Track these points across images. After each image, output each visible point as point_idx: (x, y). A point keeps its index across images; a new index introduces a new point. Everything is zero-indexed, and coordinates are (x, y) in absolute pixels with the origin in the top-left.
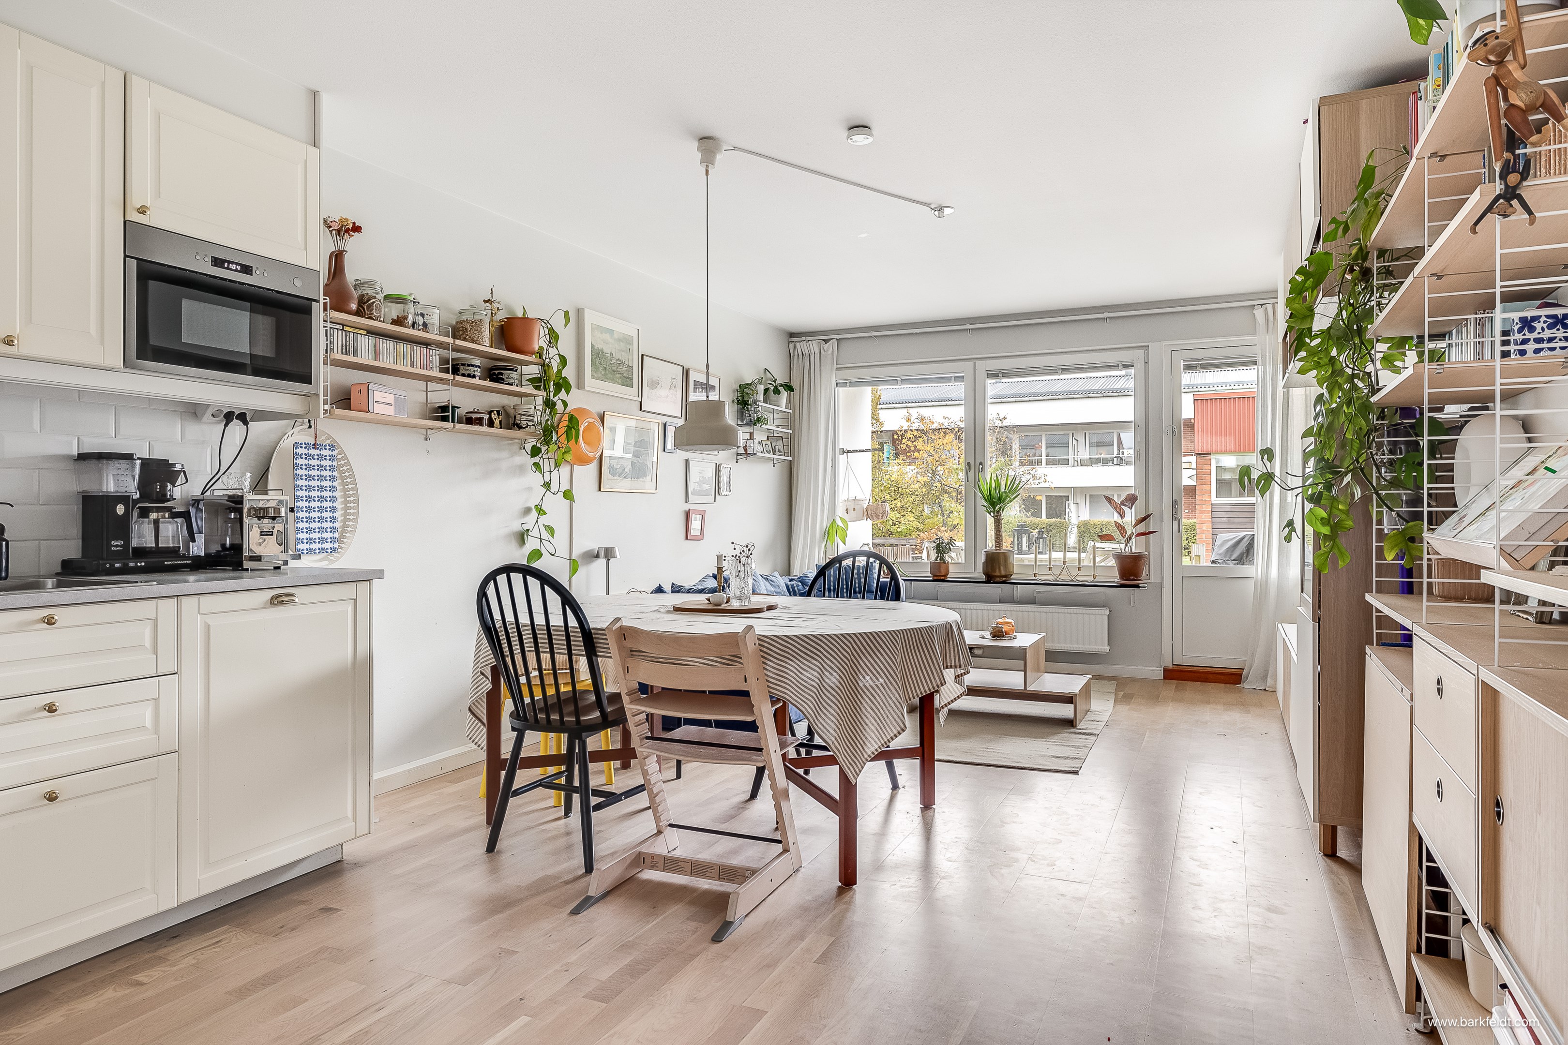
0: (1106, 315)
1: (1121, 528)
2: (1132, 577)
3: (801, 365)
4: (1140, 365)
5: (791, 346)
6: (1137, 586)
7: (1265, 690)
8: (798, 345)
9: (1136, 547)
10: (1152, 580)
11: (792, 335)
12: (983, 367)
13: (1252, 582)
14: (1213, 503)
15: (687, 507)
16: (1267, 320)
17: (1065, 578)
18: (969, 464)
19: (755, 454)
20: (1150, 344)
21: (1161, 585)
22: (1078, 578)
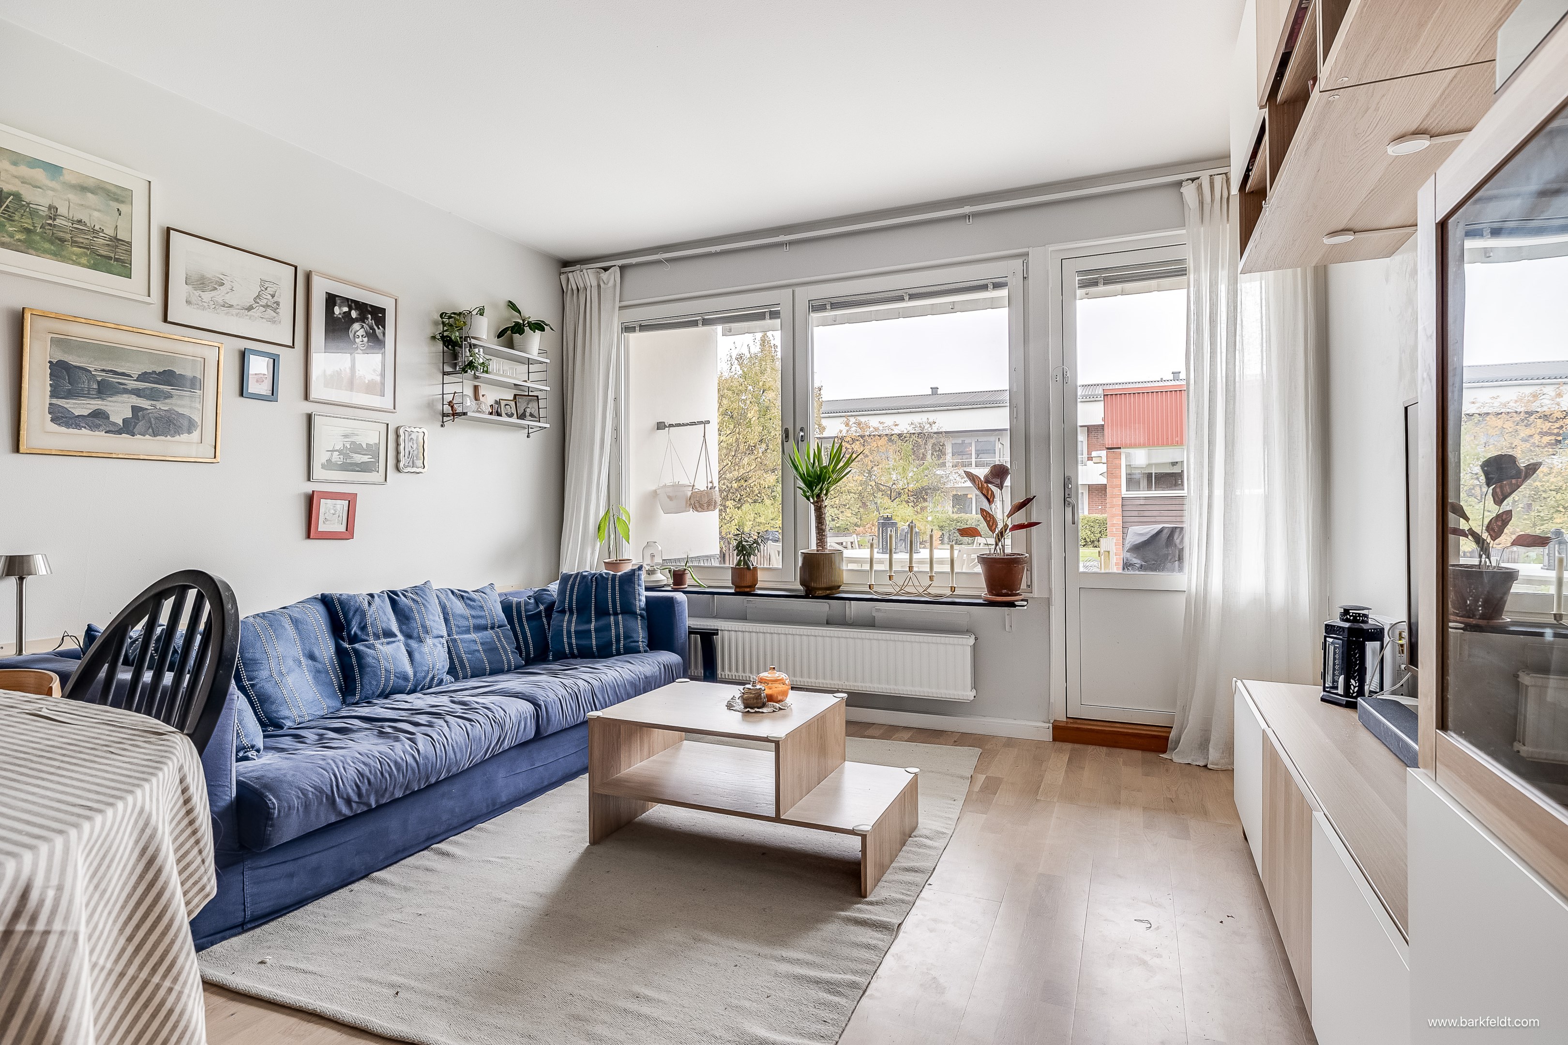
0: (967, 209)
1: (989, 519)
2: (1004, 591)
3: (575, 304)
4: (1016, 281)
5: (563, 277)
6: (1012, 605)
7: (1206, 766)
8: (570, 275)
9: (1010, 546)
10: (1036, 594)
11: (566, 264)
12: (805, 295)
13: (1182, 598)
14: (1123, 496)
15: (309, 488)
16: (1201, 203)
17: (913, 590)
18: (786, 430)
19: (465, 414)
20: (1030, 250)
21: (1048, 602)
22: (931, 591)
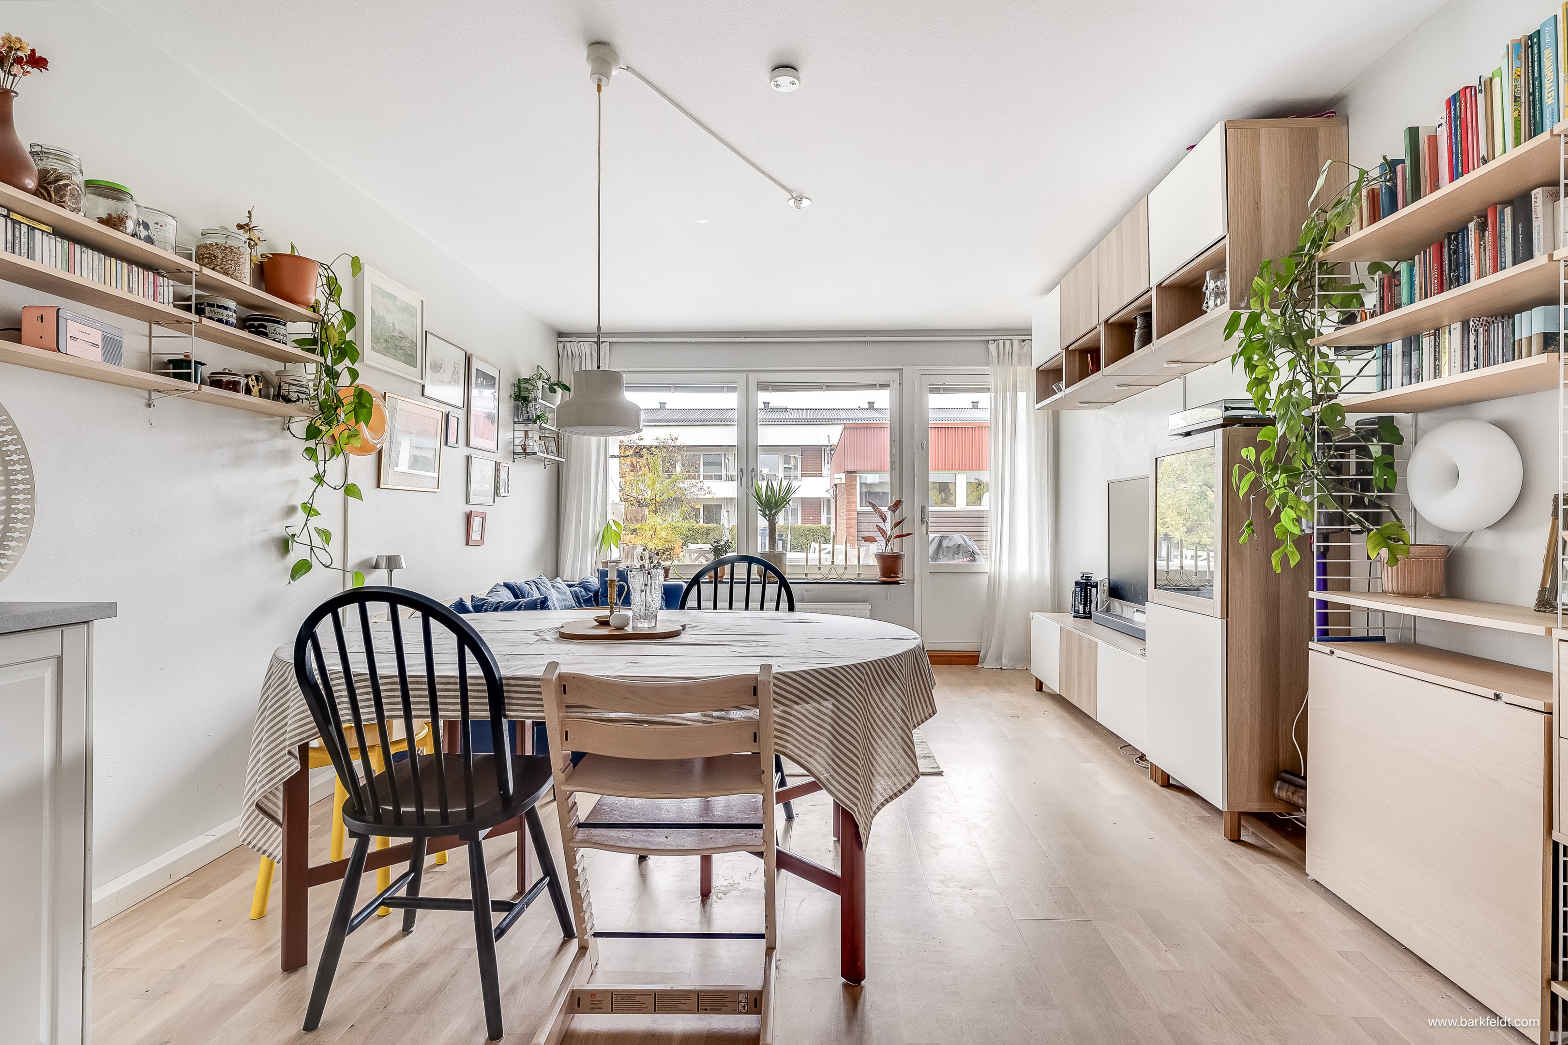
0: (868, 339)
1: (883, 532)
2: (892, 575)
3: (570, 366)
4: (895, 386)
5: (561, 346)
6: (897, 583)
7: (1001, 668)
8: (568, 345)
9: (895, 547)
10: (906, 577)
11: (561, 334)
13: (986, 576)
14: (858, 511)
15: (468, 508)
17: (833, 576)
18: (742, 470)
19: (535, 453)
20: (904, 368)
21: (913, 581)
22: (845, 577)
